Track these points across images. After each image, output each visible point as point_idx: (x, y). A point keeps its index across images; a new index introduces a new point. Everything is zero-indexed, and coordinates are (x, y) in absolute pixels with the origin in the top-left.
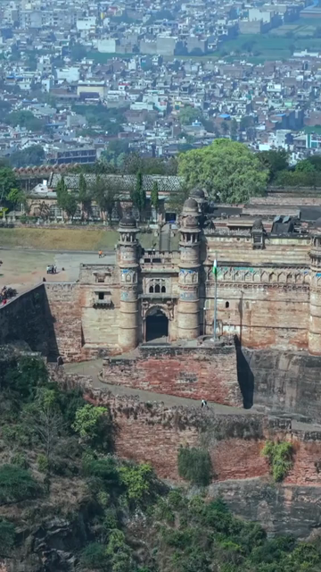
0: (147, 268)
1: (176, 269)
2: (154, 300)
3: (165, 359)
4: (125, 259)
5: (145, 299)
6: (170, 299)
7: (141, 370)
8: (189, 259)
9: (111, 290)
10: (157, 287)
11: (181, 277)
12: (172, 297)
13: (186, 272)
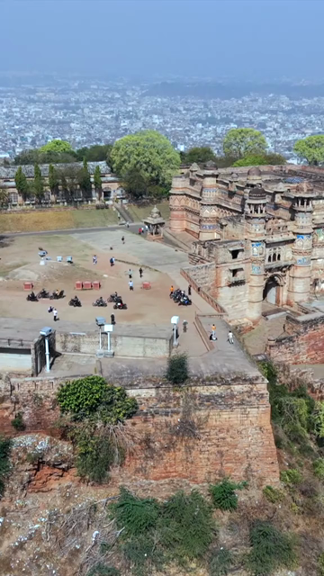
0: (269, 239)
2: (272, 269)
4: (258, 232)
5: (267, 271)
6: (285, 266)
7: (302, 344)
9: (244, 266)
10: (274, 255)
11: (299, 243)
12: (289, 263)
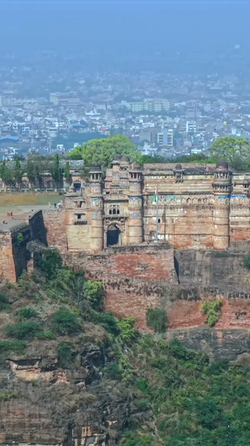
0: (108, 198)
1: (126, 198)
2: (113, 219)
3: (128, 254)
4: (95, 191)
5: (107, 219)
6: (123, 218)
7: (113, 262)
8: (136, 190)
9: (85, 212)
10: (114, 210)
11: (131, 202)
12: (125, 216)
13: (134, 199)
